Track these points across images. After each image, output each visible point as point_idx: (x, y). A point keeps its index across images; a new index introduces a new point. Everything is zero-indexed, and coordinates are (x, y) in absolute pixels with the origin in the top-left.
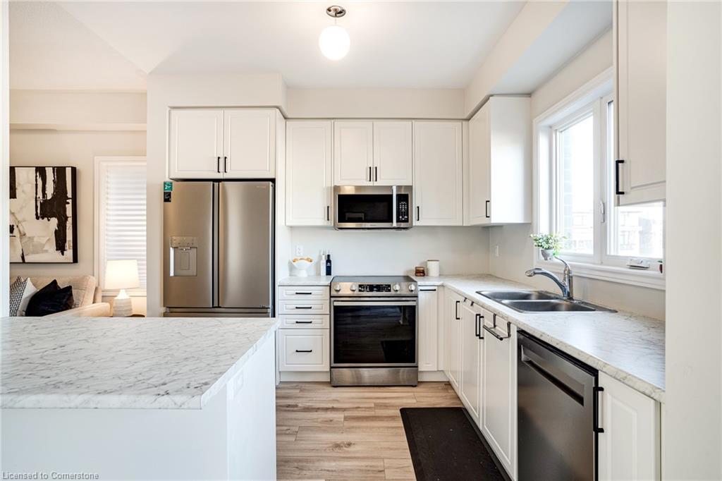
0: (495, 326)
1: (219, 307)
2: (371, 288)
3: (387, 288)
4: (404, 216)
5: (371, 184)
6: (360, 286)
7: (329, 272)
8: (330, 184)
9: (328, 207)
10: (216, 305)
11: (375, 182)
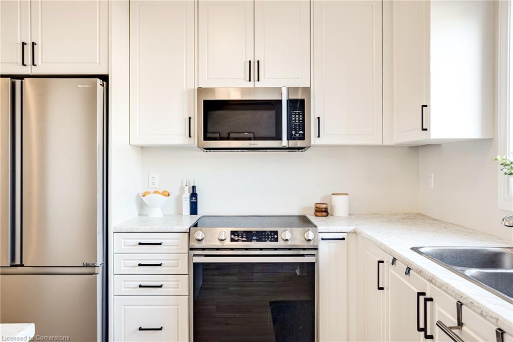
0: (460, 324)
1: (22, 265)
2: (249, 236)
3: (273, 236)
4: (298, 131)
5: (250, 85)
6: (233, 233)
7: (194, 210)
8: (193, 86)
9: (190, 118)
10: (18, 262)
11: (256, 82)
